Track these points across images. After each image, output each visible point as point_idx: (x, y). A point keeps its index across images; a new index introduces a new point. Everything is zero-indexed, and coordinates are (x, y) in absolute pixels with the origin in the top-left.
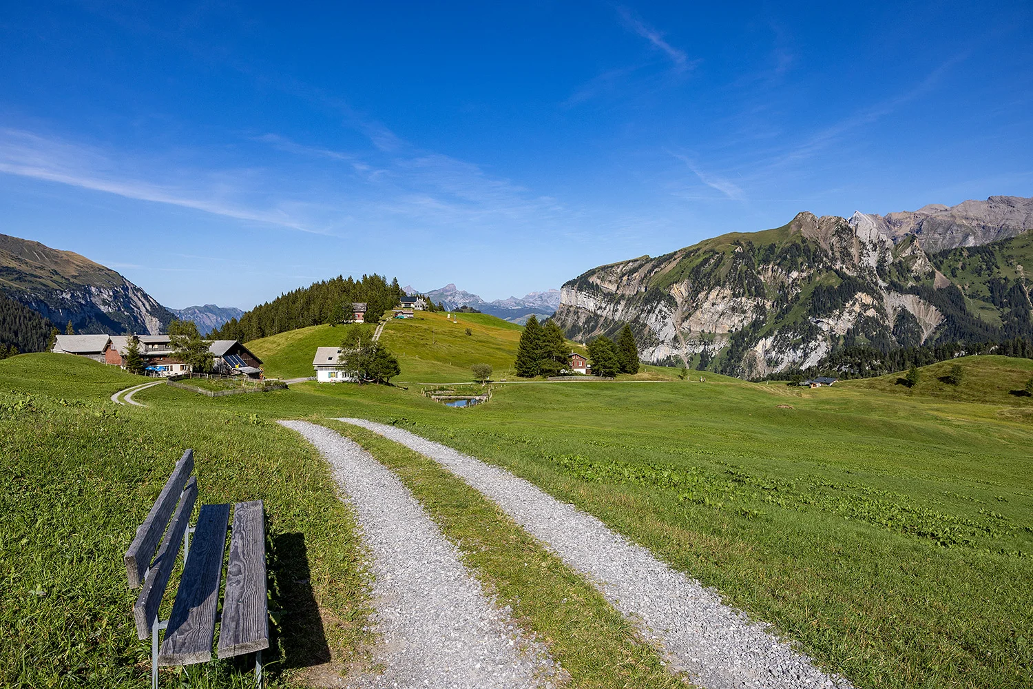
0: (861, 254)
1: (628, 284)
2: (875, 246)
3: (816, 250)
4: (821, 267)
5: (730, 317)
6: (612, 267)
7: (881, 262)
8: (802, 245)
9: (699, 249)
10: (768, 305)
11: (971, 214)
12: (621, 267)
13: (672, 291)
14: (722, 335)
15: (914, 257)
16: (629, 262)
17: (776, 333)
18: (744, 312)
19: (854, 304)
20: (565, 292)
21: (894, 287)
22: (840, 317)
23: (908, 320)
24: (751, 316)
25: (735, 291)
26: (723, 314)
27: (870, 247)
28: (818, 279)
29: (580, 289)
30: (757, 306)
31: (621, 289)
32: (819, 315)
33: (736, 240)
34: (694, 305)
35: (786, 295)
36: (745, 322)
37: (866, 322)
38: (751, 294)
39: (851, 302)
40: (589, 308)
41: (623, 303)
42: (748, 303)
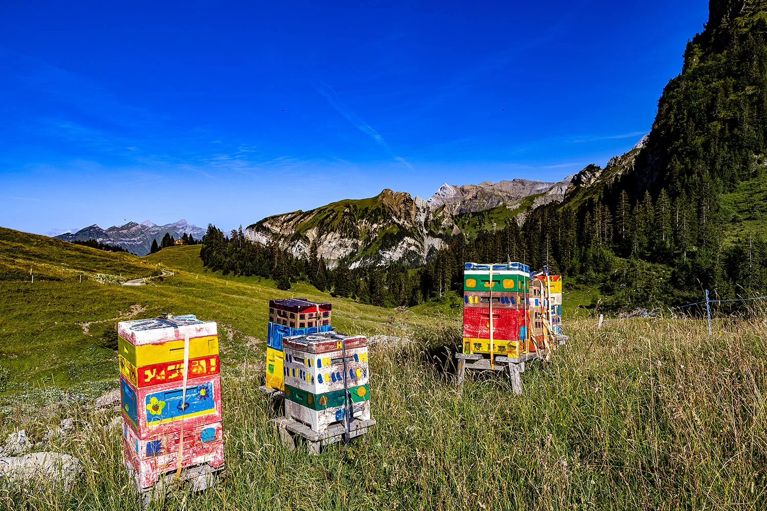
0: (416, 215)
1: (286, 228)
2: (424, 210)
3: (389, 212)
4: (390, 222)
5: (338, 250)
6: (278, 216)
7: (427, 219)
8: (382, 209)
9: (326, 209)
10: (360, 243)
11: (504, 189)
12: (284, 217)
13: (307, 234)
14: (334, 260)
15: (443, 217)
16: (289, 214)
17: (362, 259)
18: (346, 247)
19: (403, 243)
20: (248, 232)
21: (432, 234)
22: (395, 250)
23: (433, 252)
24: (350, 249)
25: (342, 235)
26: (335, 248)
27: (422, 210)
28: (388, 228)
29: (257, 230)
30: (353, 244)
31: (283, 231)
32: (384, 249)
33: (347, 204)
34: (319, 242)
35: (370, 237)
36: (346, 253)
37: (409, 254)
38: (350, 237)
39: (402, 242)
40: (263, 243)
41: (282, 239)
42: (349, 242)
